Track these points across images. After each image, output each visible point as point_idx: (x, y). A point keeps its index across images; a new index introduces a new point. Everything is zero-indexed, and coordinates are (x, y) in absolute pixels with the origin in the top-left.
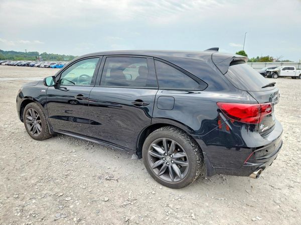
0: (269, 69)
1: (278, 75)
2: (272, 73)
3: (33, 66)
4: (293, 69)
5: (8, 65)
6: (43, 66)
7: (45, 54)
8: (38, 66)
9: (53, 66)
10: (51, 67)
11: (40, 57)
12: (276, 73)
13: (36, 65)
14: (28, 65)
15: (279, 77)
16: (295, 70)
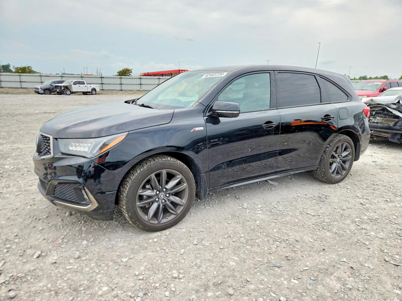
0: (54, 82)
1: (70, 91)
2: (63, 88)
4: (83, 83)
12: (66, 87)
15: (72, 93)
16: (86, 85)
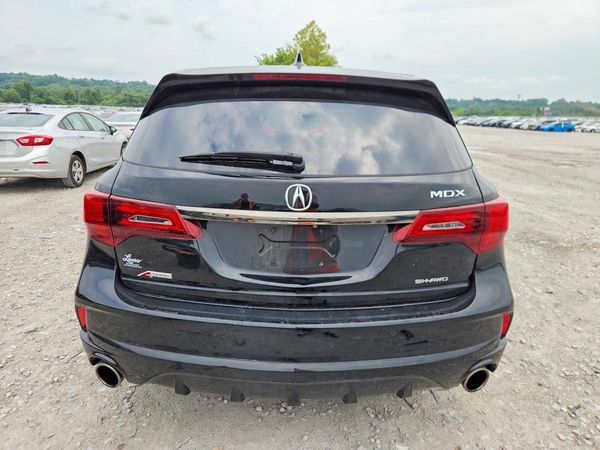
3: (508, 126)
5: (468, 124)
6: (526, 126)
7: (562, 102)
8: (517, 128)
9: (547, 126)
10: (543, 130)
11: (547, 109)
13: (514, 124)
14: (500, 125)
